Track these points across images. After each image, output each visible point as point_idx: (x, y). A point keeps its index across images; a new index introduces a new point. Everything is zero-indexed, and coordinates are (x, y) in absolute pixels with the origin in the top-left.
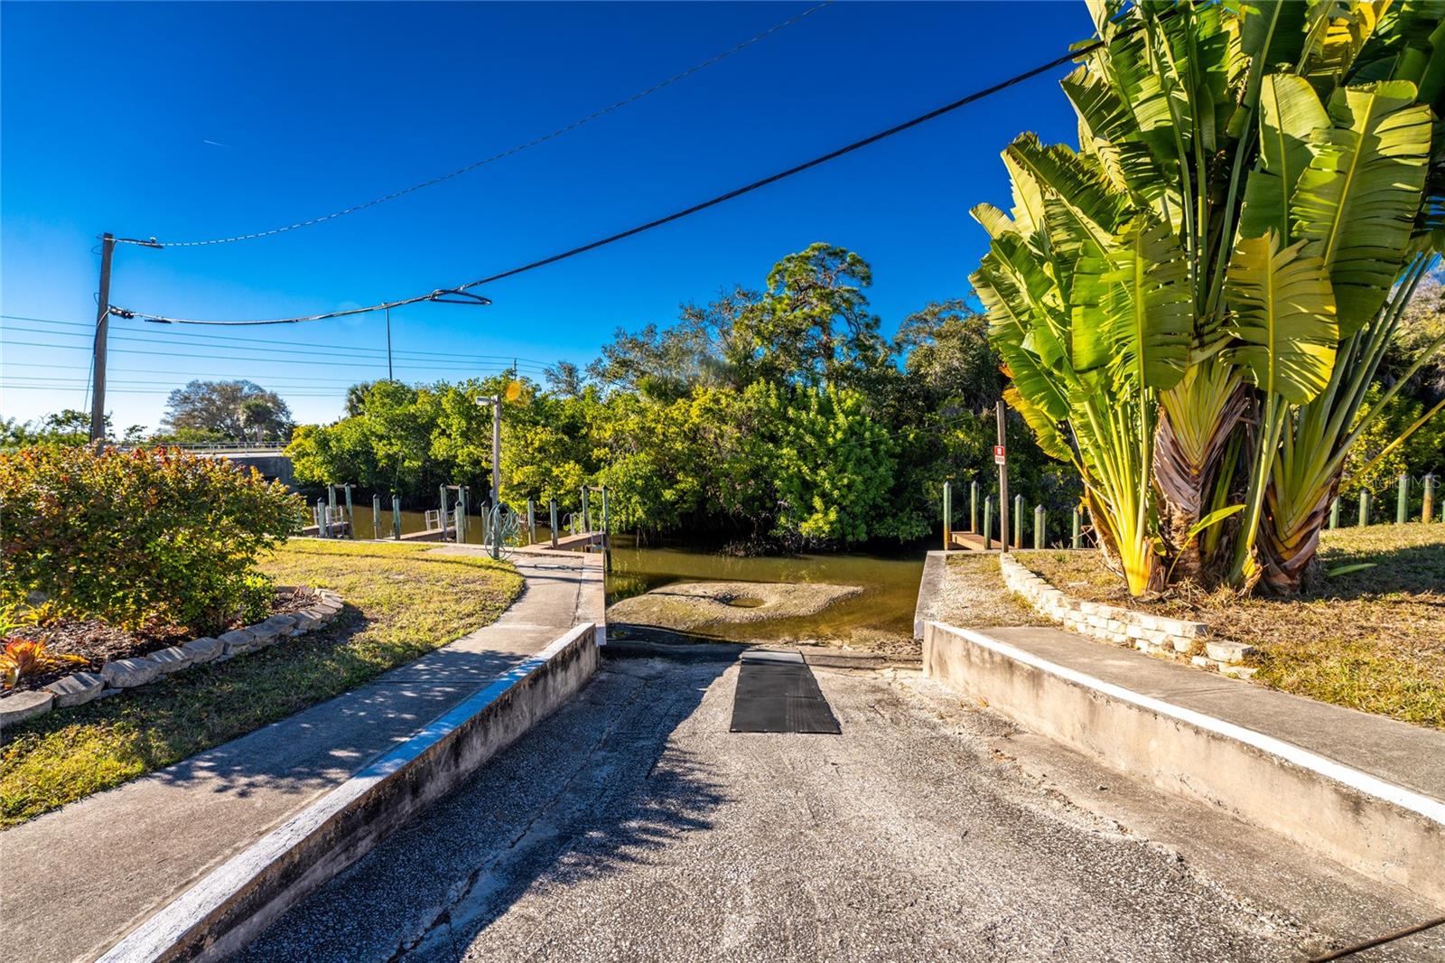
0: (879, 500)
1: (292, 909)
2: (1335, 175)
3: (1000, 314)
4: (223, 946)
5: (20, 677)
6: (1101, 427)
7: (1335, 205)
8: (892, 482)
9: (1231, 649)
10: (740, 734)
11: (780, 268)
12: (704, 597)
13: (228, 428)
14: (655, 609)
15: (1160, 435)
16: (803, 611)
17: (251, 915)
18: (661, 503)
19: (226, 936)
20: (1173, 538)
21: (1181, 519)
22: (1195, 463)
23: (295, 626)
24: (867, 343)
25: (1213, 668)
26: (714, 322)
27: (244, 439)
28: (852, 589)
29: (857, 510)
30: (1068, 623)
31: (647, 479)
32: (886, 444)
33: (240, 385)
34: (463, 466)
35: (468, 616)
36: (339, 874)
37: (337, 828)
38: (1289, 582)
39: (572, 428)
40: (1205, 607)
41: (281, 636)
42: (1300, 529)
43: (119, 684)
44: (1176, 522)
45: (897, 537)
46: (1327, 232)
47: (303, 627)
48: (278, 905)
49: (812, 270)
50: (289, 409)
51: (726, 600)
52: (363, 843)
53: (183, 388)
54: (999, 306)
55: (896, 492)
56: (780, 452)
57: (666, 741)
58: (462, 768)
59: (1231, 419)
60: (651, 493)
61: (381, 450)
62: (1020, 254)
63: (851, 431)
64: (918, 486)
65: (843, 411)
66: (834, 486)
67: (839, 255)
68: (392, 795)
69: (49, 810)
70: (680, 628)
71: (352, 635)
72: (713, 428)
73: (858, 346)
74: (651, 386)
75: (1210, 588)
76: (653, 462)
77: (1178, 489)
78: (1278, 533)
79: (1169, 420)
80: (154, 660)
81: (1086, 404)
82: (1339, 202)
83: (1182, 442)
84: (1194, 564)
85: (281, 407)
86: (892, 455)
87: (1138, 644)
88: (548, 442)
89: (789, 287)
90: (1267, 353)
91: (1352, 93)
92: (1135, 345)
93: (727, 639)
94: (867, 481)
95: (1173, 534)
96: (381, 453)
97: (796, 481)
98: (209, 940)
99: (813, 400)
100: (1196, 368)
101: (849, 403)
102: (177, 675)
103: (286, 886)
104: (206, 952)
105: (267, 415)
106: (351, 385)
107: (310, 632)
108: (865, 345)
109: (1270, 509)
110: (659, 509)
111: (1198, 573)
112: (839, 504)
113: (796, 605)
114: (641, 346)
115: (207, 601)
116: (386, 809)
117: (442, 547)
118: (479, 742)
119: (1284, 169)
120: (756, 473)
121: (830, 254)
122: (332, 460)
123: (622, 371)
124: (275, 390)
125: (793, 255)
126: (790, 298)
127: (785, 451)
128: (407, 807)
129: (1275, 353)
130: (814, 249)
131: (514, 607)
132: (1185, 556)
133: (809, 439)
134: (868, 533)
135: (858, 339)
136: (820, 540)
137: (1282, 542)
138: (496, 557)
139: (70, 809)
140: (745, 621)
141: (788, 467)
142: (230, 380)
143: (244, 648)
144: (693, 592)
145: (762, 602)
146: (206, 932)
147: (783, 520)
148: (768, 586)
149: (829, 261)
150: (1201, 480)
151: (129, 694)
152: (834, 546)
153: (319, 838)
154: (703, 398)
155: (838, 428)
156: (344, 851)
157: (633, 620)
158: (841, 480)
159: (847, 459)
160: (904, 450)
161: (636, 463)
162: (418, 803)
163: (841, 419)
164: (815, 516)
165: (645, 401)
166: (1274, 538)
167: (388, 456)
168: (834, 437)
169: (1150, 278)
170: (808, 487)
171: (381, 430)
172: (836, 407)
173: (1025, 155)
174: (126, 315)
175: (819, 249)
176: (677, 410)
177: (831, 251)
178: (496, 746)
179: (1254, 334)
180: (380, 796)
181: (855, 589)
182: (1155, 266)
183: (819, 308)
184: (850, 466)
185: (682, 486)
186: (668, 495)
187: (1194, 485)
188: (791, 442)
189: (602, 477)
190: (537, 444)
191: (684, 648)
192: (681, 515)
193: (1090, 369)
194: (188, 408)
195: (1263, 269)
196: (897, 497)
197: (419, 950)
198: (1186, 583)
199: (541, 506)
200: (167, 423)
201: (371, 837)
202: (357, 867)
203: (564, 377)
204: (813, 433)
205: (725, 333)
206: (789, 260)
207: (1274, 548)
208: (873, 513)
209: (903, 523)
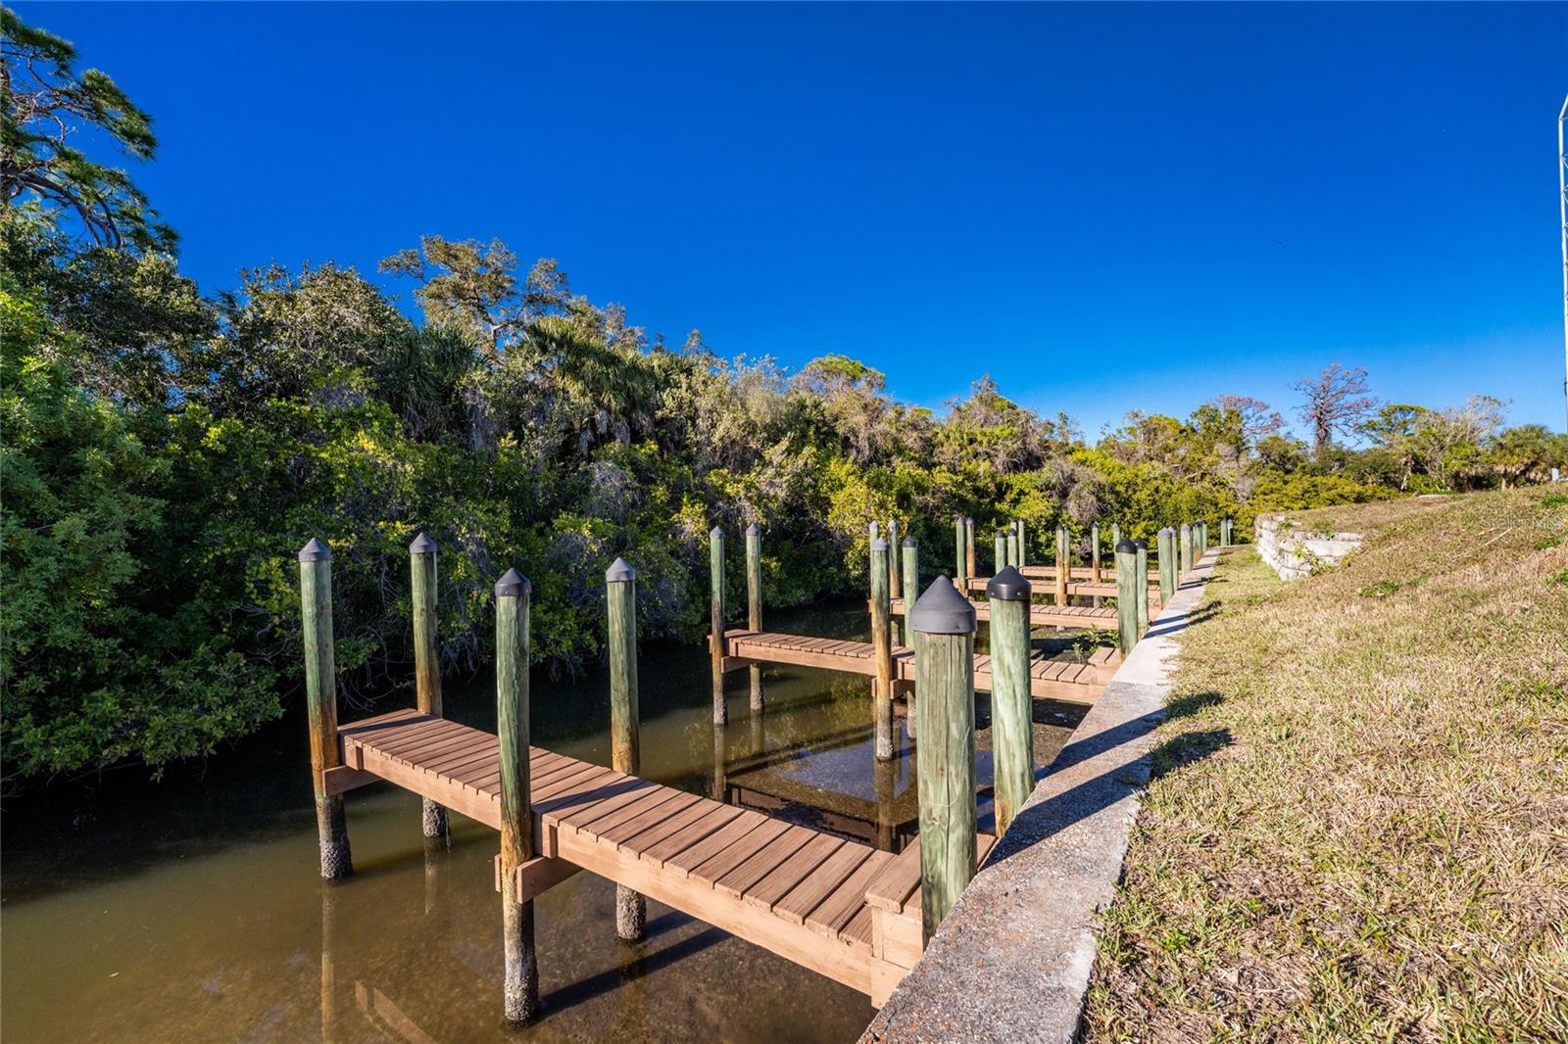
8: (124, 567)
45: (135, 756)
64: (230, 574)
196: (168, 613)
208: (36, 682)
209: (171, 699)
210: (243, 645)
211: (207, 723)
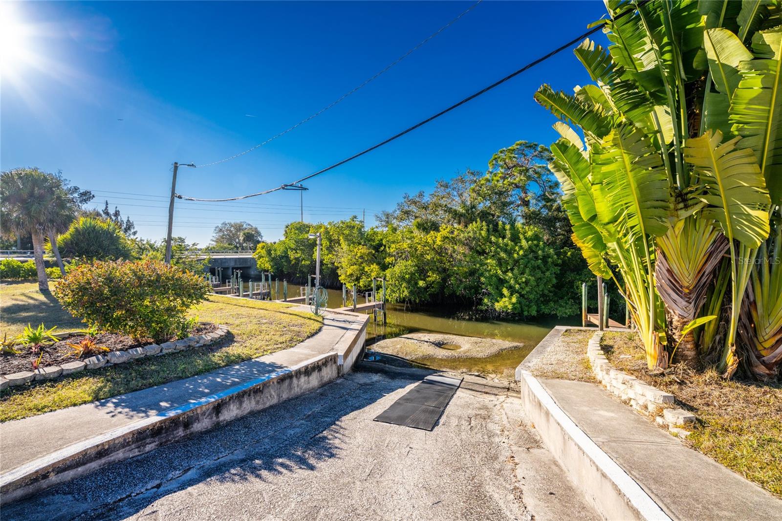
0: (546, 292)
1: (102, 469)
2: (761, 90)
3: (569, 187)
4: (60, 478)
5: (82, 355)
6: (625, 258)
7: (768, 108)
8: (554, 281)
9: (677, 416)
10: (378, 422)
11: (496, 156)
12: (427, 342)
13: (237, 243)
14: (398, 346)
15: (658, 266)
16: (480, 355)
17: (77, 467)
18: (418, 288)
19: (62, 474)
20: (674, 334)
21: (678, 321)
22: (686, 284)
23: (198, 342)
24: (550, 197)
25: (665, 427)
26: (454, 189)
27: (243, 249)
28: (516, 344)
29: (531, 297)
30: (603, 382)
31: (412, 274)
32: (552, 258)
33: (242, 224)
34: (327, 265)
35: (281, 343)
36: (132, 457)
37: (133, 437)
38: (767, 372)
39: (377, 248)
40: (691, 383)
41: (189, 346)
42: (775, 335)
43: (112, 362)
44: (675, 323)
45: (556, 314)
46: (764, 128)
47: (202, 342)
48: (94, 465)
49: (514, 157)
50: (262, 235)
51: (439, 345)
52: (150, 446)
53: (220, 225)
54: (568, 182)
55: (559, 286)
56: (486, 261)
57: (338, 420)
58: (221, 418)
59: (717, 255)
60: (413, 282)
61: (292, 255)
62: (571, 152)
63: (531, 250)
64: (571, 283)
65: (526, 238)
66: (517, 282)
67: (534, 147)
68: (170, 426)
69: (51, 411)
70: (407, 358)
71: (221, 348)
72: (449, 247)
73: (544, 199)
74: (419, 224)
75: (700, 370)
76: (416, 265)
77: (675, 301)
78: (758, 336)
79: (665, 256)
80: (129, 353)
81: (615, 243)
82: (770, 106)
83: (675, 270)
84: (689, 352)
85: (259, 234)
86: (557, 265)
87: (632, 402)
88: (364, 254)
89: (502, 167)
90: (724, 212)
91: (767, 34)
92: (635, 207)
93: (430, 367)
94: (538, 280)
95: (674, 331)
96: (292, 257)
97: (494, 279)
98: (52, 474)
99: (508, 232)
100: (683, 221)
101: (530, 233)
102: (137, 360)
103: (100, 458)
104: (50, 478)
105: (252, 238)
106: (286, 224)
107: (204, 345)
108: (548, 198)
109: (752, 319)
110: (416, 291)
111: (693, 358)
112: (520, 293)
113: (478, 351)
114: (415, 203)
115: (158, 329)
116: (166, 433)
117: (297, 306)
118: (235, 407)
119: (727, 89)
120: (472, 273)
121: (527, 147)
122: (273, 260)
123: (405, 217)
124: (257, 226)
125: (504, 149)
126: (502, 173)
127: (489, 261)
128: (181, 432)
129: (729, 213)
130: (517, 145)
131: (307, 340)
132: (683, 346)
133: (503, 255)
134: (538, 311)
135: (544, 195)
136: (507, 313)
137: (760, 343)
138: (316, 313)
139: (59, 411)
140: (444, 357)
141: (490, 270)
142: (238, 222)
143: (170, 350)
144: (423, 339)
145: (460, 347)
146: (50, 470)
147: (486, 300)
148: (466, 338)
149: (526, 151)
150: (693, 296)
151: (116, 366)
152: (515, 317)
153: (121, 440)
154: (444, 232)
155: (521, 248)
156: (137, 448)
157: (385, 352)
158: (521, 279)
159: (526, 266)
160: (564, 262)
161: (406, 266)
162: (188, 432)
163: (524, 243)
164: (504, 299)
165: (416, 233)
166: (755, 339)
167: (296, 259)
168: (518, 254)
169: (636, 166)
170: (502, 282)
171: (293, 246)
172: (521, 236)
173: (546, 97)
174: (180, 197)
175: (521, 145)
176: (429, 238)
177: (528, 145)
178: (249, 410)
179: (715, 200)
180: (162, 426)
181: (519, 344)
182: (637, 159)
183: (518, 178)
184: (527, 271)
185: (430, 279)
186: (421, 283)
187: (687, 299)
188: (493, 256)
189: (388, 272)
190: (359, 255)
191: (399, 369)
192: (429, 295)
193: (608, 223)
194: (221, 234)
195: (709, 158)
196: (560, 290)
197: (137, 497)
198: (681, 365)
199: (360, 286)
200: (213, 241)
201: (154, 444)
202: (143, 456)
203: (384, 218)
204: (506, 251)
205: (461, 195)
206: (501, 152)
207: (755, 346)
208: (542, 299)
209: (561, 306)
210: (573, 298)
211: (567, 311)
